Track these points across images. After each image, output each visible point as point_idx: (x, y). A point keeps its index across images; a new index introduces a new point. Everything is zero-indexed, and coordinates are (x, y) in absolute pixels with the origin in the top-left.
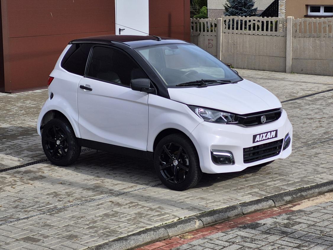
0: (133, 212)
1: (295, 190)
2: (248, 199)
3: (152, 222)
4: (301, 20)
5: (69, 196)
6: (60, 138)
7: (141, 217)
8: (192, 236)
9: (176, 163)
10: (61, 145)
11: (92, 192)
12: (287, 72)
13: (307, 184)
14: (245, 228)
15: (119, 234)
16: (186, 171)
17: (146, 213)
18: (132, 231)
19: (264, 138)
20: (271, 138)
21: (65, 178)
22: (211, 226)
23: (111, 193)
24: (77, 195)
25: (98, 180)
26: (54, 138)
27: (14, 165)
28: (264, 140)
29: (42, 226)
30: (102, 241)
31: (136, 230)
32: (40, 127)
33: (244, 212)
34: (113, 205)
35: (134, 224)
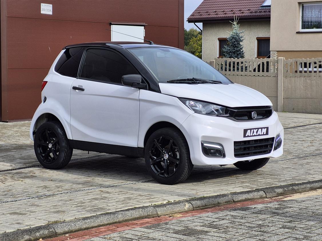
0: (122, 197)
1: (286, 185)
2: (238, 190)
3: (141, 203)
4: (292, 60)
5: (59, 188)
6: (52, 142)
7: (130, 200)
8: (181, 216)
9: (166, 157)
10: (53, 149)
11: (82, 185)
12: (279, 111)
13: (298, 181)
14: (235, 210)
15: (107, 210)
16: (176, 164)
17: (136, 197)
18: (120, 208)
19: (255, 134)
20: (261, 135)
21: (55, 177)
22: (201, 209)
23: (101, 186)
24: (66, 187)
25: (88, 178)
26: (46, 141)
27: (6, 169)
28: (255, 136)
29: (29, 206)
30: (89, 214)
31: (125, 208)
32: (33, 132)
33: (234, 200)
34: (102, 193)
35: (123, 204)
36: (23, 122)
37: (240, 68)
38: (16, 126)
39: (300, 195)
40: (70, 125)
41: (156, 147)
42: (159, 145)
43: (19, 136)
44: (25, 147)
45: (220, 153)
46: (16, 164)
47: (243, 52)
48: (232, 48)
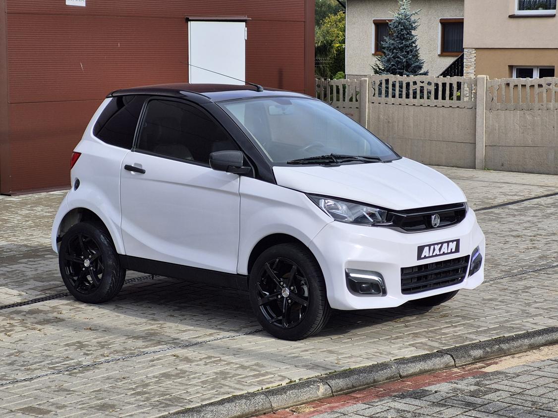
0: (211, 371)
1: (488, 341)
2: (409, 353)
3: (244, 385)
4: (501, 80)
5: (103, 347)
6: (90, 256)
7: (225, 378)
8: (312, 409)
9: (286, 293)
10: (91, 268)
11: (143, 342)
12: (478, 169)
13: (509, 332)
14: (403, 396)
15: (187, 403)
16: (303, 306)
17: (235, 372)
18: (209, 399)
19: (437, 252)
20: (448, 253)
21: (97, 321)
22: (346, 394)
23: (176, 343)
24: (116, 346)
25: (152, 325)
26: (79, 255)
27: (12, 302)
28: (436, 255)
29: (54, 391)
30: (157, 412)
31: (216, 398)
32: (57, 238)
33: (401, 374)
34: (177, 361)
35: (213, 388)
36: (36, 196)
37: (411, 92)
38: (26, 204)
39: (512, 360)
40: (122, 231)
41: (269, 275)
42: (273, 273)
43: (31, 227)
44: (42, 251)
45: (378, 289)
46: (28, 292)
47: (418, 49)
48: (397, 40)
